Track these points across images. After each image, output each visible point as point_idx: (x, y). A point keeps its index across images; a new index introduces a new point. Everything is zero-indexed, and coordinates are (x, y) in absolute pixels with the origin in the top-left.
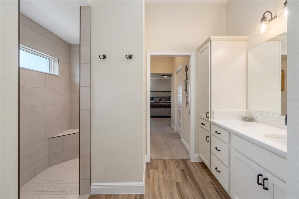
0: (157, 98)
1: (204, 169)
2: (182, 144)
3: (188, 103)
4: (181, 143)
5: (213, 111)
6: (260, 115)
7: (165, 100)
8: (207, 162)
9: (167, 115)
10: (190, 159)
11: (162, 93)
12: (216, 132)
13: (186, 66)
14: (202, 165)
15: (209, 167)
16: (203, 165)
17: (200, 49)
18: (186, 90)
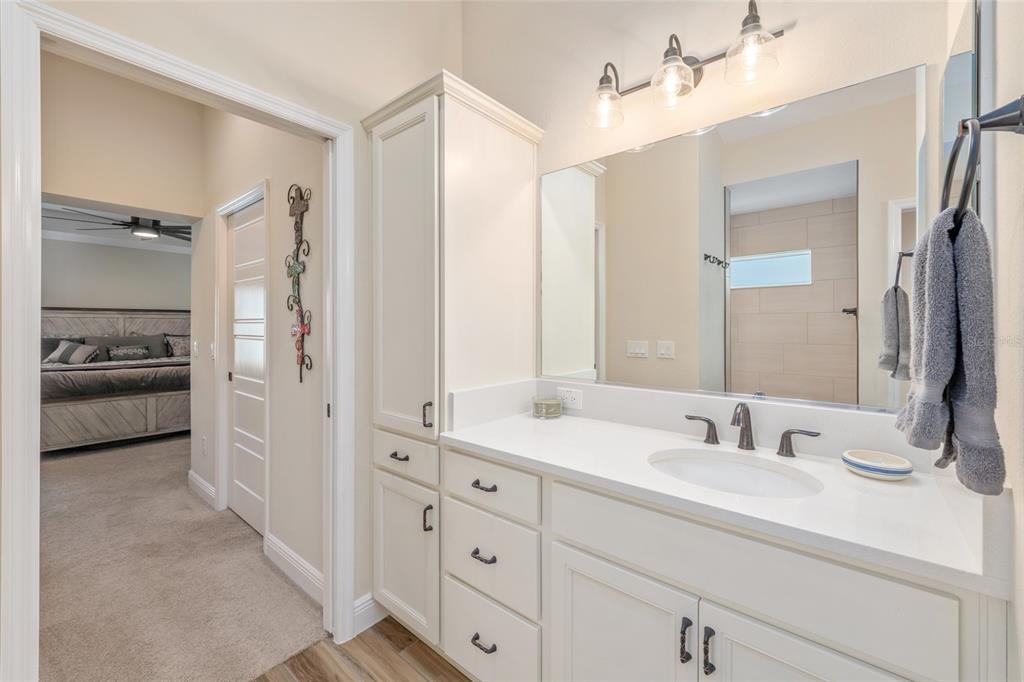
0: (82, 342)
1: (403, 653)
2: (273, 568)
3: (310, 367)
4: (266, 561)
5: (451, 396)
6: (580, 391)
7: (141, 351)
8: (422, 620)
9: (158, 429)
10: (331, 636)
11: (116, 315)
12: (476, 484)
13: (299, 190)
14: (388, 637)
15: (430, 637)
16: (393, 632)
17: (381, 121)
18: (299, 302)
